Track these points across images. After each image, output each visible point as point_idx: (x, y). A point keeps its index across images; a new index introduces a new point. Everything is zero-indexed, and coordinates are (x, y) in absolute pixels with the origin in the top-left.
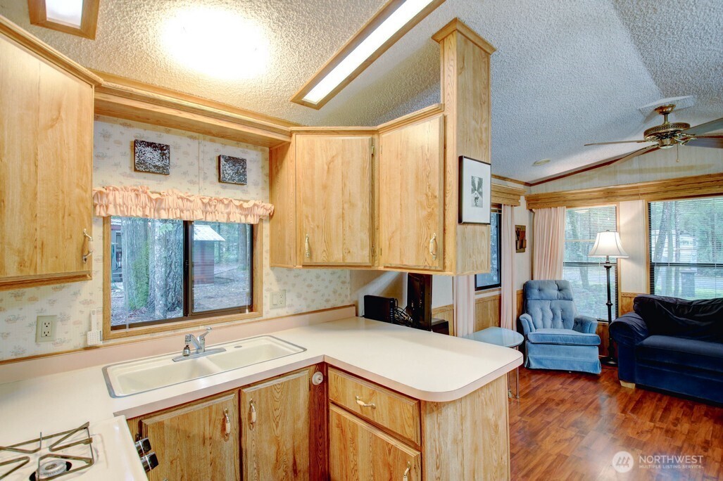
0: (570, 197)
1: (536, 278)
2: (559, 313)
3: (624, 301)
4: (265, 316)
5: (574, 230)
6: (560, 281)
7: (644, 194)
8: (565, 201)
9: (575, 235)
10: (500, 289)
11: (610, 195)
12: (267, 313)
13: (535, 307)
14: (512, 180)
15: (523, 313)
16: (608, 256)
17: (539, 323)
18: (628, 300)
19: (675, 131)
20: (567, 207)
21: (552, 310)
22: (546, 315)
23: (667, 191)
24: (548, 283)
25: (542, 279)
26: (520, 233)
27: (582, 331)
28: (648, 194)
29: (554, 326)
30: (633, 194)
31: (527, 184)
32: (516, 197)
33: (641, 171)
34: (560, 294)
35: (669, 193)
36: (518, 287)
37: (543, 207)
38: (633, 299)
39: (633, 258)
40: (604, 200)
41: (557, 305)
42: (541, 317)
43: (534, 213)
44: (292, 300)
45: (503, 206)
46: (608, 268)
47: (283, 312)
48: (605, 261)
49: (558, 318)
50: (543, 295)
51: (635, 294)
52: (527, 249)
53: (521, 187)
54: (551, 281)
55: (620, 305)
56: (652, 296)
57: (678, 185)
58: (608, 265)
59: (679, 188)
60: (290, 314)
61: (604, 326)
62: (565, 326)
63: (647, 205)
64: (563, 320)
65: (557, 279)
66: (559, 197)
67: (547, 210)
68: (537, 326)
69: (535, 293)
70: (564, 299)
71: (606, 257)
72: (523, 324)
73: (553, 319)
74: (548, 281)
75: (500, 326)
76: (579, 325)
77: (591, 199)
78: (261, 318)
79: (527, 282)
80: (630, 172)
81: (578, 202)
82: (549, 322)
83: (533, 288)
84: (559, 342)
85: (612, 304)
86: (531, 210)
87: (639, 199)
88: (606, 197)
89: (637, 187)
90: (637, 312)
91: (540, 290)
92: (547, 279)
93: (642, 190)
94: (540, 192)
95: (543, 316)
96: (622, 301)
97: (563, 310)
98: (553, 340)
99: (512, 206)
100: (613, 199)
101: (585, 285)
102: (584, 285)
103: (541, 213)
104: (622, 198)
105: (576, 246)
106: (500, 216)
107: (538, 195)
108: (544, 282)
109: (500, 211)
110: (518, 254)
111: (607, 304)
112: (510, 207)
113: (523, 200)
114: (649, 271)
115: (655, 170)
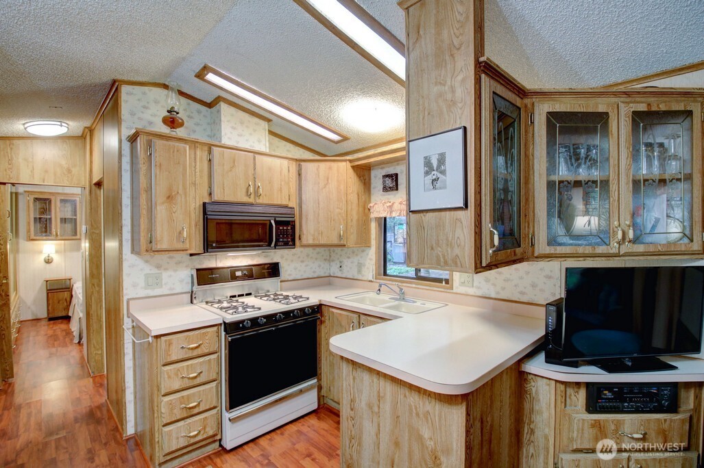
4: (454, 290)
12: (457, 288)
44: (480, 283)
47: (471, 291)
60: (478, 294)
78: (451, 291)
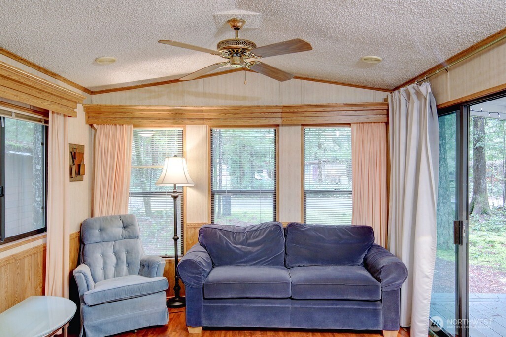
0: (138, 114)
1: (97, 214)
2: (123, 256)
3: (189, 233)
5: (138, 155)
6: (124, 216)
7: (208, 119)
8: (132, 118)
9: (139, 161)
10: (45, 236)
11: (178, 117)
13: (95, 253)
14: (65, 80)
15: (79, 263)
16: (175, 185)
17: (99, 273)
18: (193, 231)
19: (245, 49)
20: (135, 126)
21: (116, 253)
22: (108, 261)
23: (226, 119)
24: (111, 220)
25: (104, 215)
26: (76, 155)
27: (149, 275)
28: (211, 119)
29: (118, 274)
30: (198, 118)
31: (86, 90)
32: (70, 104)
33: (205, 95)
34: (125, 233)
35: (229, 120)
36: (73, 229)
37: (108, 124)
38: (198, 230)
39: (197, 186)
40: (173, 121)
41: (121, 246)
42: (102, 266)
43: (96, 130)
45: (50, 114)
46: (175, 197)
48: (172, 190)
49: (123, 262)
50: (105, 235)
51: (198, 224)
52: (86, 177)
53: (79, 92)
54: (115, 217)
55: (185, 238)
56: (212, 226)
57: (235, 114)
58: (175, 195)
59: (236, 116)
61: (170, 262)
62: (130, 272)
63: (210, 131)
64: (128, 264)
65: (122, 213)
66: (125, 113)
67: (111, 127)
68: (97, 279)
69: (94, 235)
70: (130, 237)
71: (173, 185)
72: (78, 281)
73: (117, 265)
74: (111, 217)
75: (43, 294)
76: (146, 268)
77: (159, 119)
79: (85, 221)
80: (197, 94)
81: (146, 121)
82: (111, 270)
83: (93, 228)
84: (124, 296)
85: (178, 238)
86: (91, 125)
87: (204, 124)
88: (174, 119)
89: (202, 111)
90: (202, 244)
91: (101, 230)
92: (110, 215)
93: (206, 115)
94: (103, 103)
95: (105, 263)
96: (187, 232)
97: (128, 252)
98: (116, 295)
99: (65, 116)
100: (180, 121)
101: (148, 212)
102: (146, 212)
103: (103, 131)
104: (188, 121)
105: (140, 172)
106: (47, 128)
107: (100, 107)
108: (106, 219)
109: (47, 122)
110: (74, 183)
111: (174, 239)
112: (61, 118)
113: (80, 110)
114: (210, 199)
115: (217, 96)
